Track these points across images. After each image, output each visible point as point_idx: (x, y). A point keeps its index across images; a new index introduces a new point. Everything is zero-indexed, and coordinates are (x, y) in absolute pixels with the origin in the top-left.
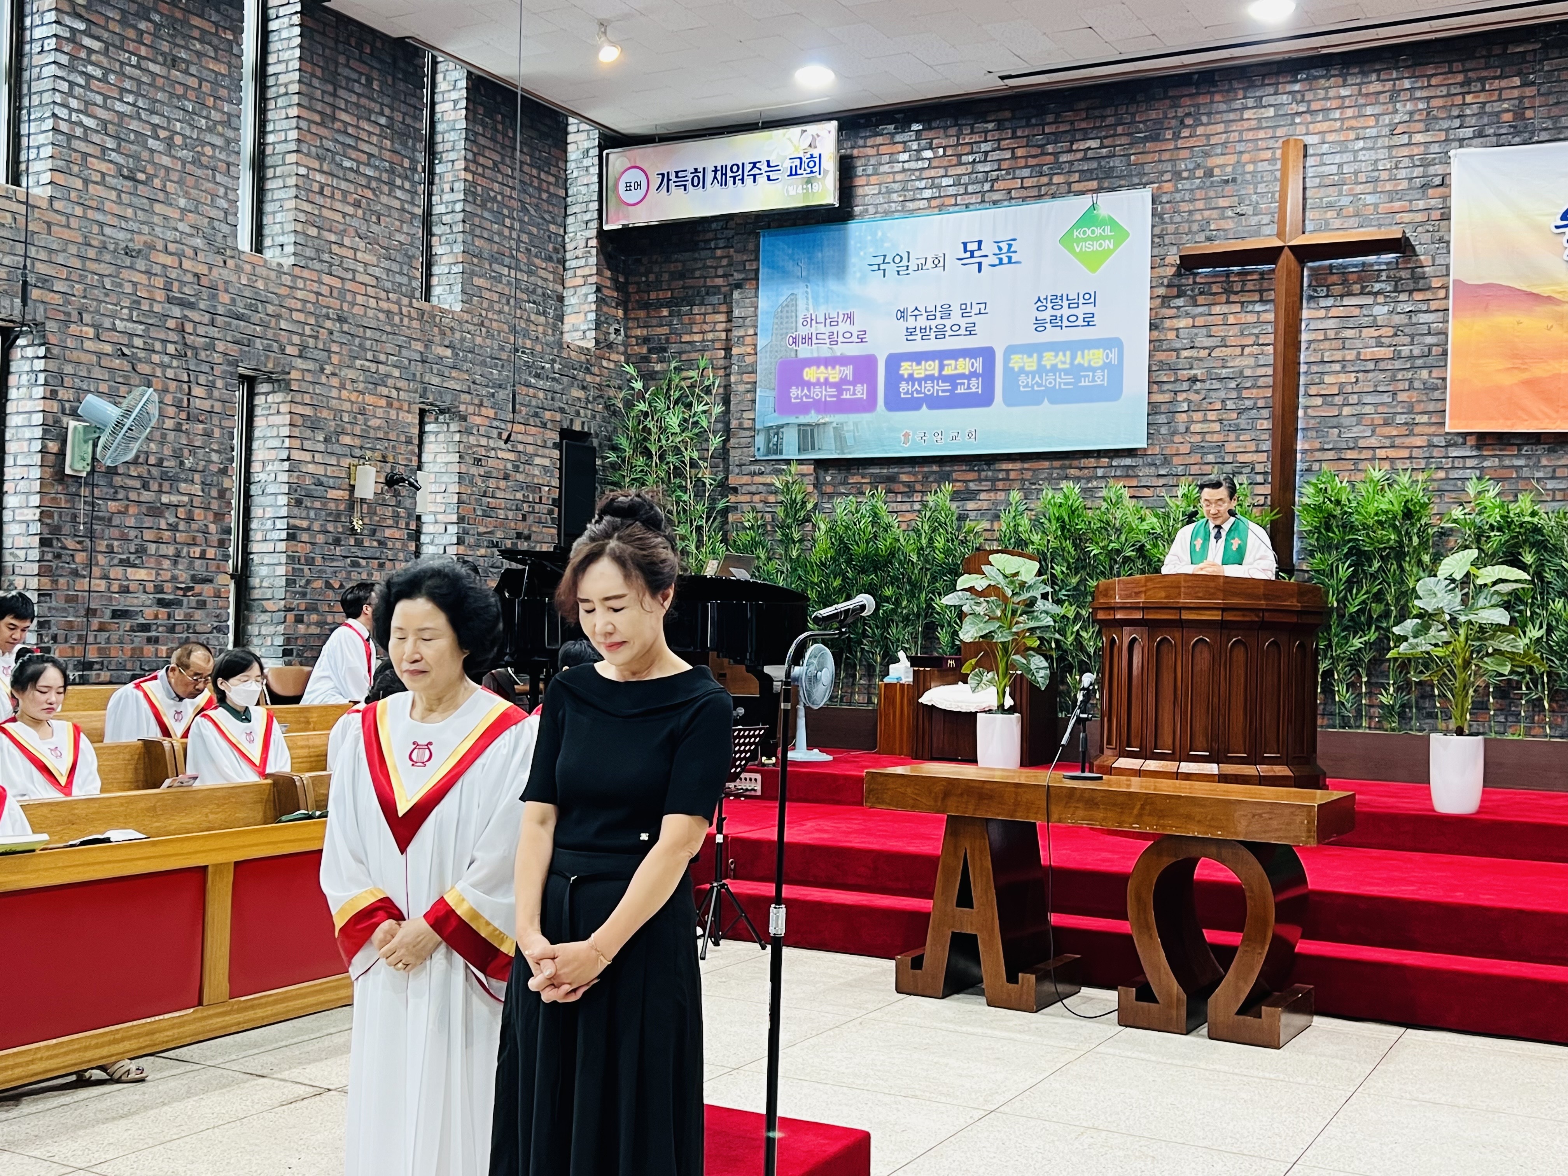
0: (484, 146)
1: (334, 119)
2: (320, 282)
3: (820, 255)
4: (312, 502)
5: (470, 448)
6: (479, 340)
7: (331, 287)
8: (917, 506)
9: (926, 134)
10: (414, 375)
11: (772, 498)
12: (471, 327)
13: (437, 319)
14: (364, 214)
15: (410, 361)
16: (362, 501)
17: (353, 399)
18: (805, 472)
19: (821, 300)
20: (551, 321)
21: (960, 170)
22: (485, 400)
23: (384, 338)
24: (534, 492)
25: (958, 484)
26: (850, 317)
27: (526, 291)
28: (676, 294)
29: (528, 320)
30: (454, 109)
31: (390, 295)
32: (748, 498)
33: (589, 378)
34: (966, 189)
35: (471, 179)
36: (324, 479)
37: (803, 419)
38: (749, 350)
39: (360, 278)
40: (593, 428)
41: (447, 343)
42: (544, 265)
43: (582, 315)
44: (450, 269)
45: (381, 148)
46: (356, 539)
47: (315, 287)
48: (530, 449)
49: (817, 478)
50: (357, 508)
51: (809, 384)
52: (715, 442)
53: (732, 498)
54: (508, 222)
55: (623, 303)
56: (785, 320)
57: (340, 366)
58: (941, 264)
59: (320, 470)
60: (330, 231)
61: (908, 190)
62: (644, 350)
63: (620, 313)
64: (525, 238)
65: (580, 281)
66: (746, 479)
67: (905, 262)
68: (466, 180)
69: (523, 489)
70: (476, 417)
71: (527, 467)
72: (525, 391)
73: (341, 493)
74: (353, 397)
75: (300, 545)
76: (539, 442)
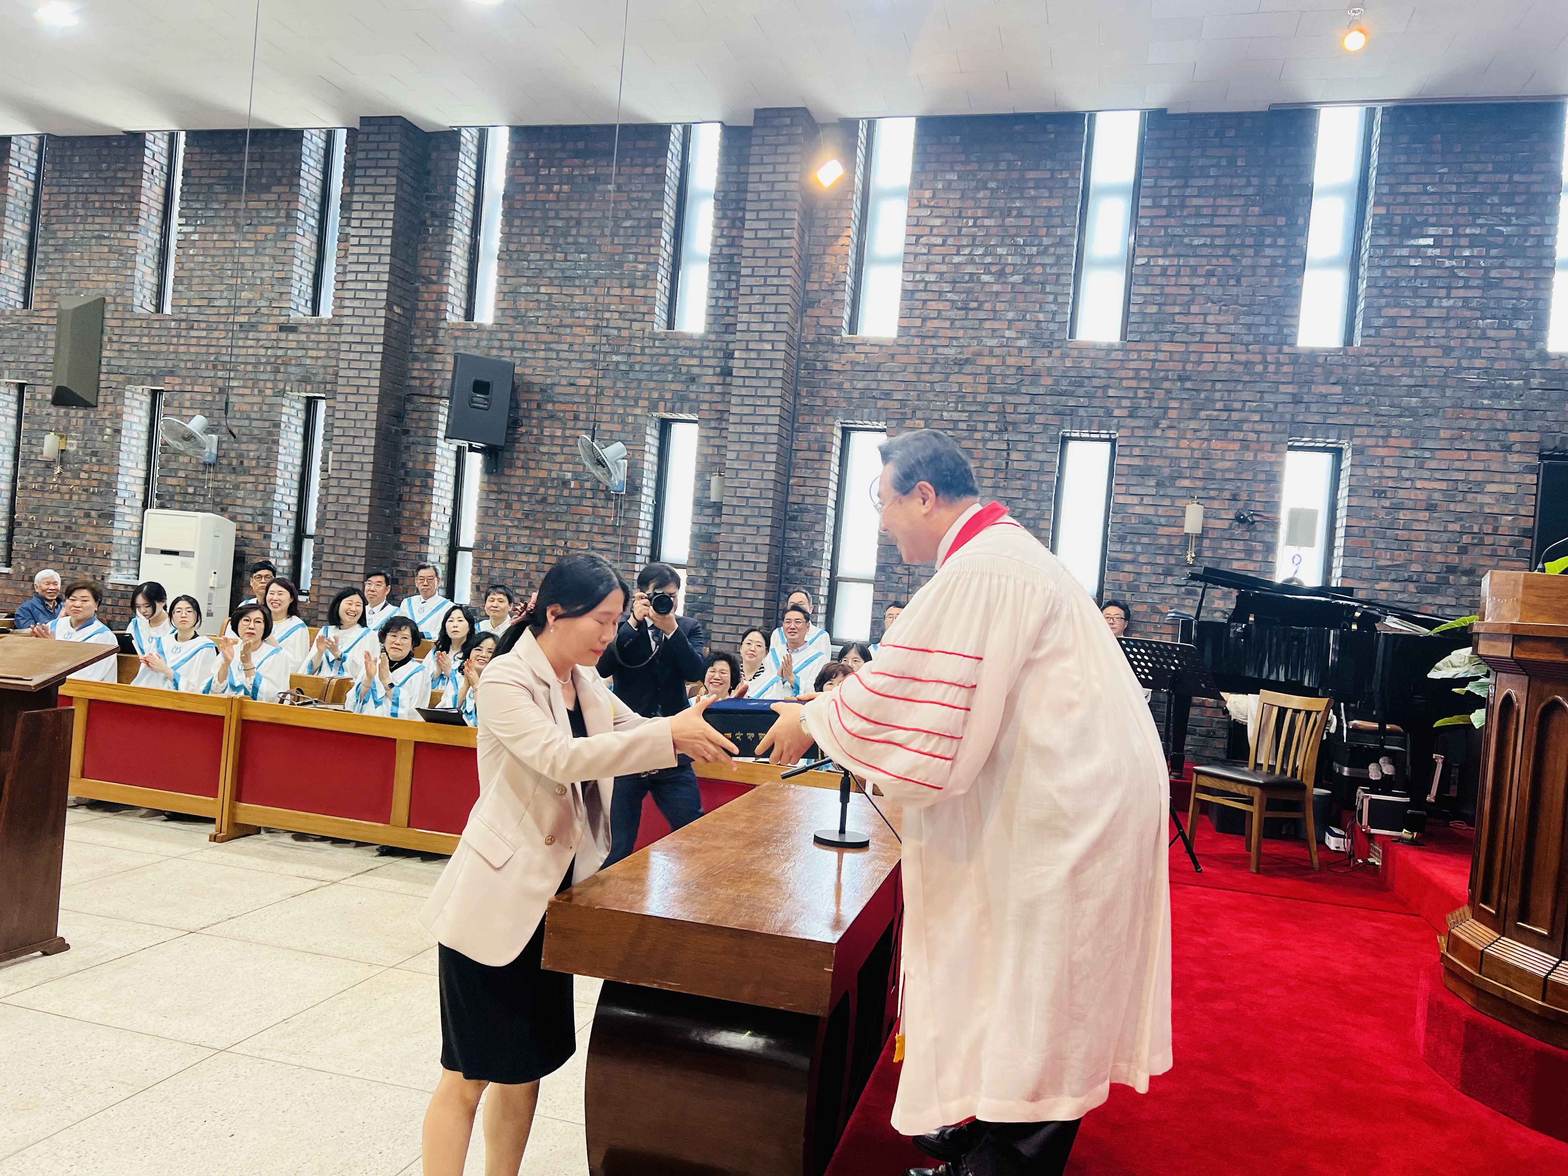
0: (1409, 174)
1: (1183, 207)
2: (1157, 351)
4: (1140, 539)
5: (1368, 479)
6: (1384, 372)
7: (1171, 352)
10: (1282, 416)
12: (1375, 360)
13: (1321, 359)
14: (1219, 280)
15: (1276, 404)
17: (1195, 447)
23: (1240, 387)
29: (1484, 337)
31: (1250, 347)
35: (1383, 212)
36: (1154, 519)
39: (1211, 338)
41: (1333, 380)
45: (1246, 216)
47: (1152, 356)
48: (1478, 476)
50: (1193, 542)
57: (1179, 419)
59: (1151, 511)
60: (1175, 304)
68: (1375, 215)
69: (1461, 519)
70: (1380, 449)
71: (1470, 496)
72: (1470, 414)
73: (1176, 529)
74: (1196, 444)
75: (1122, 574)
76: (1495, 467)
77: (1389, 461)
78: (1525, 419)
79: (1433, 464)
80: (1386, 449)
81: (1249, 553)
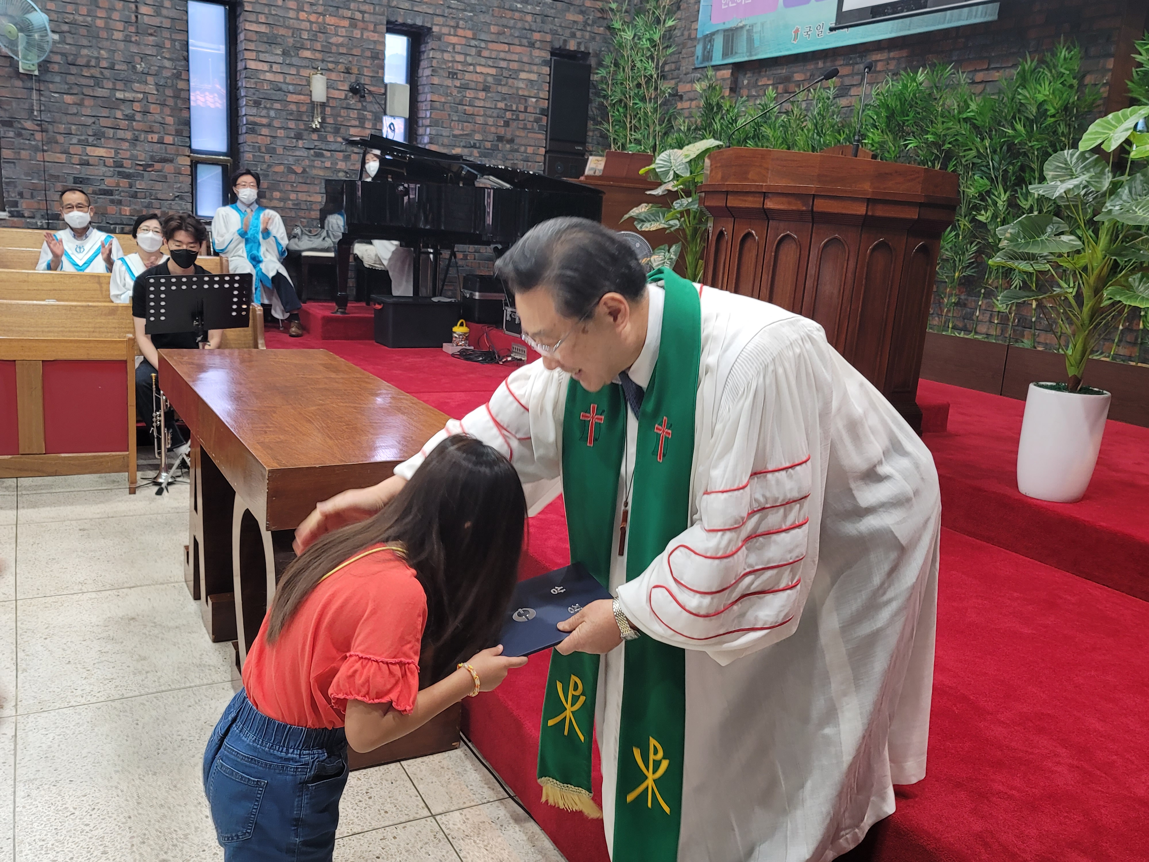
4: (272, 104)
5: (445, 62)
16: (319, 104)
17: (312, 20)
18: (725, 76)
22: (462, 22)
24: (518, 102)
36: (283, 85)
37: (729, 25)
40: (590, 48)
46: (319, 135)
48: (515, 66)
49: (734, 82)
50: (318, 109)
53: (679, 105)
59: (278, 78)
66: (688, 87)
69: (505, 99)
70: (451, 37)
71: (510, 81)
72: (509, 14)
73: (302, 97)
74: (313, 18)
75: (260, 137)
76: (525, 59)
77: (458, 48)
78: (542, 22)
79: (485, 53)
80: (456, 38)
81: (362, 120)
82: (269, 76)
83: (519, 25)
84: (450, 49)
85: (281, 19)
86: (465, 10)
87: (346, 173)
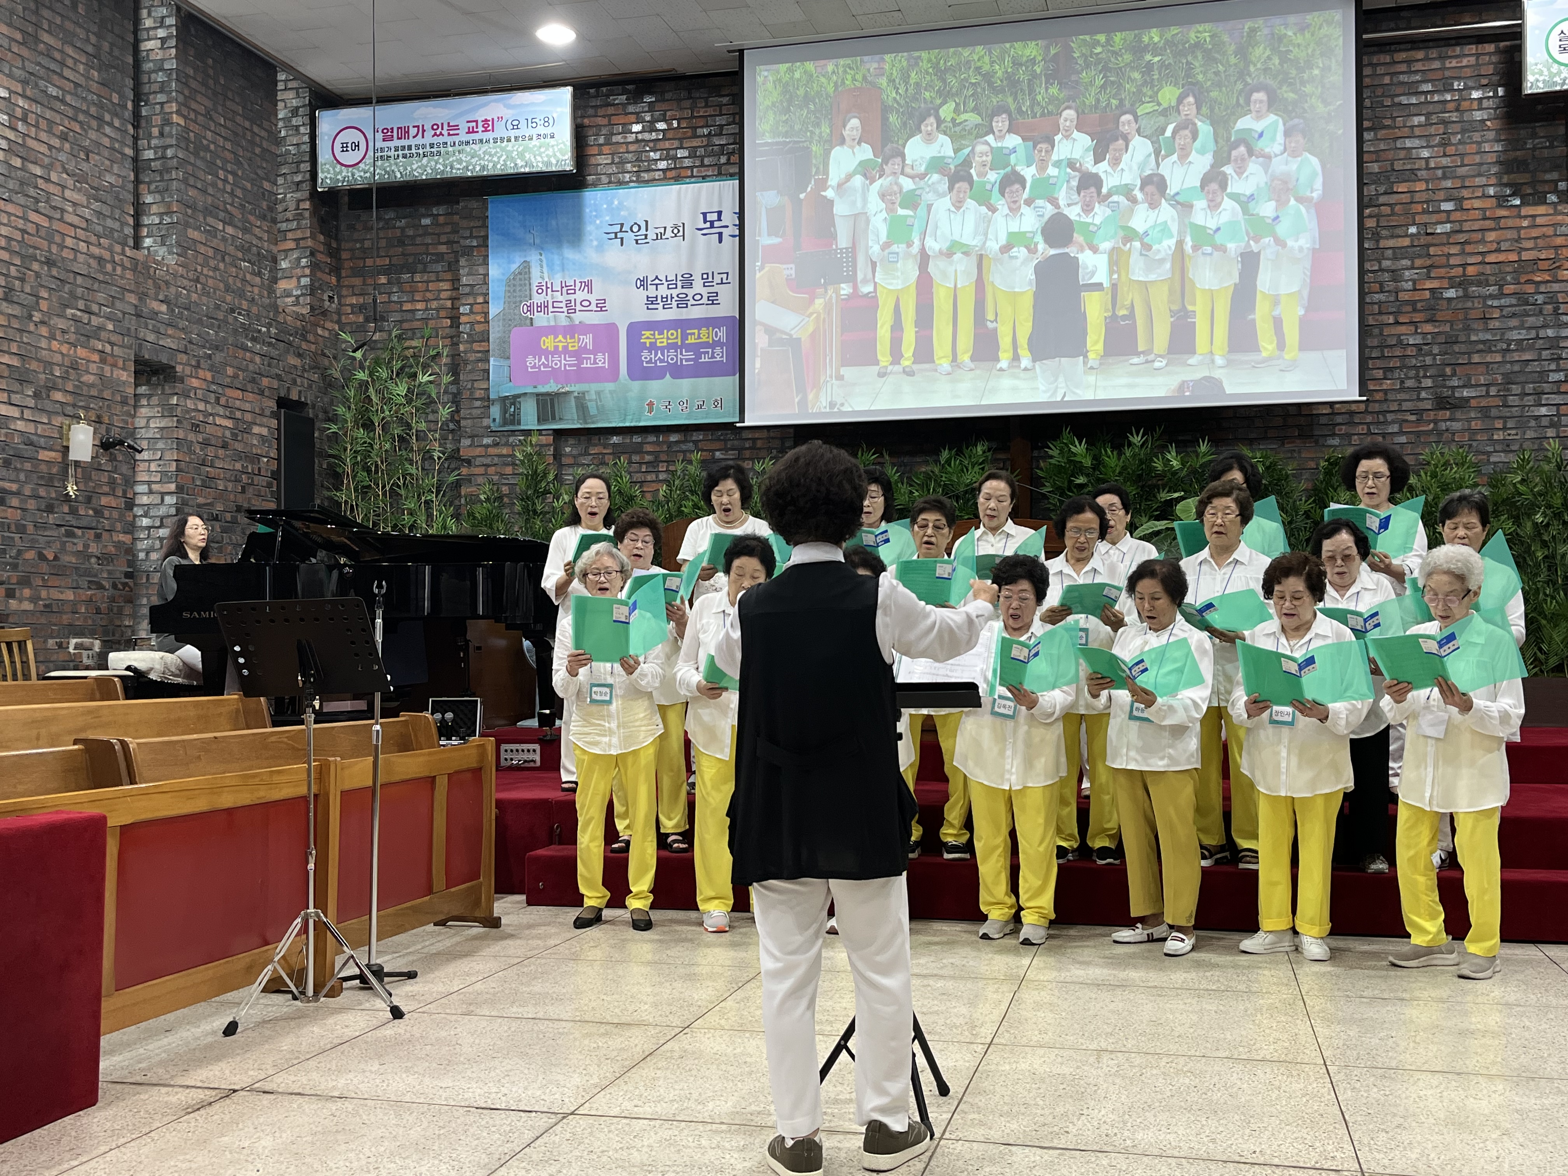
0: (196, 91)
1: (37, 40)
2: (25, 219)
3: (554, 223)
4: (22, 463)
5: (188, 411)
6: (194, 297)
7: (37, 225)
8: (662, 476)
9: (658, 106)
10: (129, 329)
11: (509, 470)
12: (186, 283)
13: (152, 271)
14: (72, 148)
15: (124, 313)
16: (77, 463)
17: (65, 352)
18: (544, 442)
19: (557, 268)
20: (266, 282)
21: (696, 143)
22: (202, 361)
23: (96, 286)
24: (252, 463)
25: (704, 453)
26: (588, 286)
27: (241, 248)
28: (395, 260)
29: (244, 280)
30: (162, 48)
31: (102, 240)
32: (481, 470)
33: (304, 346)
34: (702, 161)
35: (183, 124)
36: (34, 438)
37: (542, 389)
38: (479, 318)
39: (70, 218)
40: (309, 398)
41: (161, 297)
42: (259, 223)
43: (295, 279)
44: (162, 219)
45: (88, 78)
46: (70, 506)
47: (20, 223)
48: (248, 417)
49: (555, 450)
50: (71, 471)
51: (546, 353)
52: (444, 412)
53: (464, 471)
54: (221, 174)
55: (336, 270)
56: (518, 288)
57: (49, 314)
58: (681, 233)
59: (31, 428)
60: (35, 163)
61: (642, 161)
62: (361, 319)
63: (334, 280)
64: (239, 193)
65: (292, 245)
66: (478, 451)
67: (643, 231)
68: (178, 124)
69: (241, 459)
70: (193, 380)
71: (245, 435)
72: (240, 353)
73: (53, 454)
74: (65, 349)
75: (10, 510)
76: (257, 411)
77: (199, 394)
78: (269, 366)
79: (224, 401)
80: (197, 380)
82: (20, 425)
83: (251, 367)
84: (192, 395)
85: (33, 349)
86: (204, 347)
87: (99, 558)
